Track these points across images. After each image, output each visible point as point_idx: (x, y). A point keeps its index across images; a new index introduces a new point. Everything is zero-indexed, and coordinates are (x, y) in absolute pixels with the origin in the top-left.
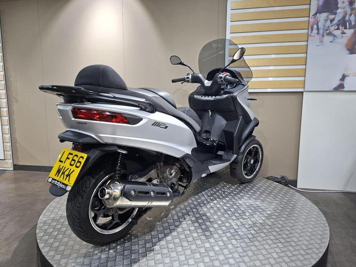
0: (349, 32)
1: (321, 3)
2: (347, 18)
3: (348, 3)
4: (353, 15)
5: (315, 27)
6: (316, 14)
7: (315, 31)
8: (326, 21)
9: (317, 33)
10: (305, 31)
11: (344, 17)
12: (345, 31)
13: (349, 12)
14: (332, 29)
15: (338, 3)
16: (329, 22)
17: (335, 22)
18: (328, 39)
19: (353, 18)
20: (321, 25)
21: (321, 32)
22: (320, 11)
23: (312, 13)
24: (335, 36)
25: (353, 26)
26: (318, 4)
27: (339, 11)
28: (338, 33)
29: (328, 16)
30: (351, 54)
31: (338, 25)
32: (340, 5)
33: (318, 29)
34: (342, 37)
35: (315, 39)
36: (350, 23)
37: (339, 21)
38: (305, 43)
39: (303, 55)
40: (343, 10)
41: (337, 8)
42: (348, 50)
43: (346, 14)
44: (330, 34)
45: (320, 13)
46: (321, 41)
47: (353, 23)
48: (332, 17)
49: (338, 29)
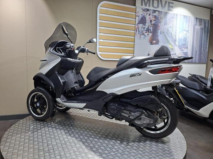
0: (150, 34)
1: (140, 19)
2: (149, 28)
3: (150, 21)
4: (151, 27)
5: (138, 30)
6: (138, 24)
7: (138, 32)
8: (142, 28)
9: (139, 33)
10: (134, 31)
11: (148, 27)
12: (149, 34)
13: (150, 26)
14: (144, 32)
15: (146, 21)
16: (143, 28)
17: (145, 29)
18: (143, 36)
19: (151, 28)
20: (140, 29)
21: (140, 32)
22: (139, 23)
23: (137, 23)
24: (145, 36)
25: (152, 32)
26: (139, 19)
27: (147, 24)
28: (146, 34)
29: (142, 26)
30: (151, 44)
31: (146, 31)
32: (147, 21)
33: (139, 31)
34: (148, 36)
35: (138, 36)
36: (151, 31)
37: (147, 29)
38: (133, 37)
39: (133, 43)
40: (148, 24)
41: (146, 23)
42: (150, 42)
43: (149, 26)
44: (143, 34)
45: (140, 24)
46: (140, 37)
47: (152, 31)
48: (144, 26)
49: (146, 32)
